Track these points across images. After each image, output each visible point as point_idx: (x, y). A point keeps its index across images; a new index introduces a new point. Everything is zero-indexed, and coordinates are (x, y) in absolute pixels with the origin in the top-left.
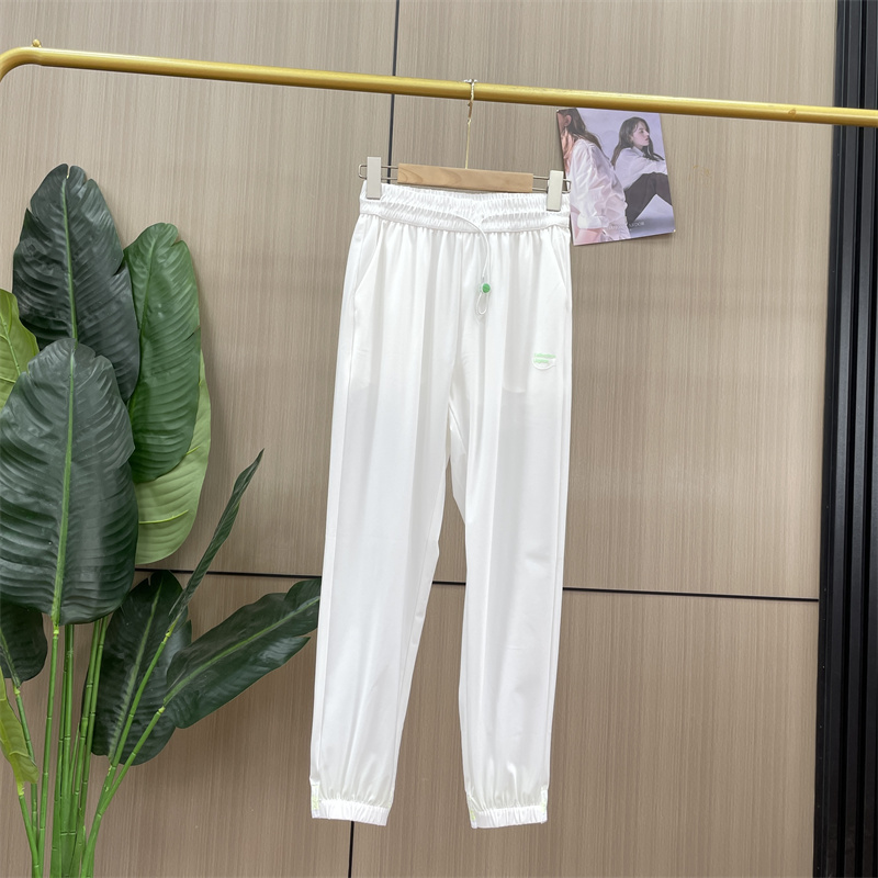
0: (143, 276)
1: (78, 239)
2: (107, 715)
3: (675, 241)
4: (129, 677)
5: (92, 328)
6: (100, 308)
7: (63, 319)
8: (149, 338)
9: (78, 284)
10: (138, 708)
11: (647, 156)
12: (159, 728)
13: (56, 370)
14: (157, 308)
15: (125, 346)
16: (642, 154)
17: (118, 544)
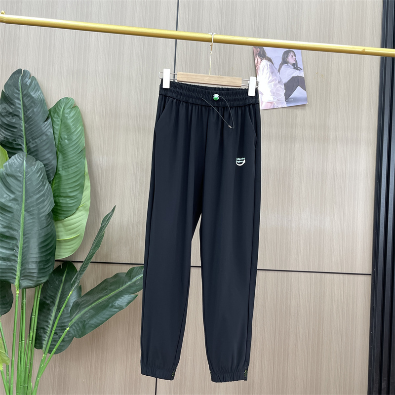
0: (58, 123)
1: (27, 104)
2: (42, 330)
3: (307, 108)
4: (52, 312)
5: (34, 147)
6: (38, 138)
7: (20, 143)
8: (61, 152)
9: (27, 126)
10: (57, 327)
11: (294, 68)
12: (66, 337)
13: (17, 168)
14: (65, 138)
15: (49, 156)
16: (293, 67)
17: (47, 250)
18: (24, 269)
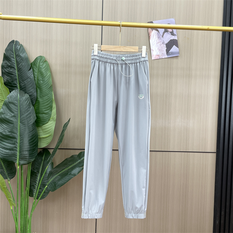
0: (36, 71)
1: (18, 61)
2: (33, 186)
3: (179, 58)
4: (38, 177)
5: (23, 85)
6: (25, 80)
7: (16, 83)
8: (39, 88)
9: (19, 73)
10: (41, 185)
11: (172, 34)
12: (46, 190)
13: (14, 98)
14: (40, 80)
15: (32, 91)
16: (170, 34)
17: (33, 144)
18: (21, 155)
